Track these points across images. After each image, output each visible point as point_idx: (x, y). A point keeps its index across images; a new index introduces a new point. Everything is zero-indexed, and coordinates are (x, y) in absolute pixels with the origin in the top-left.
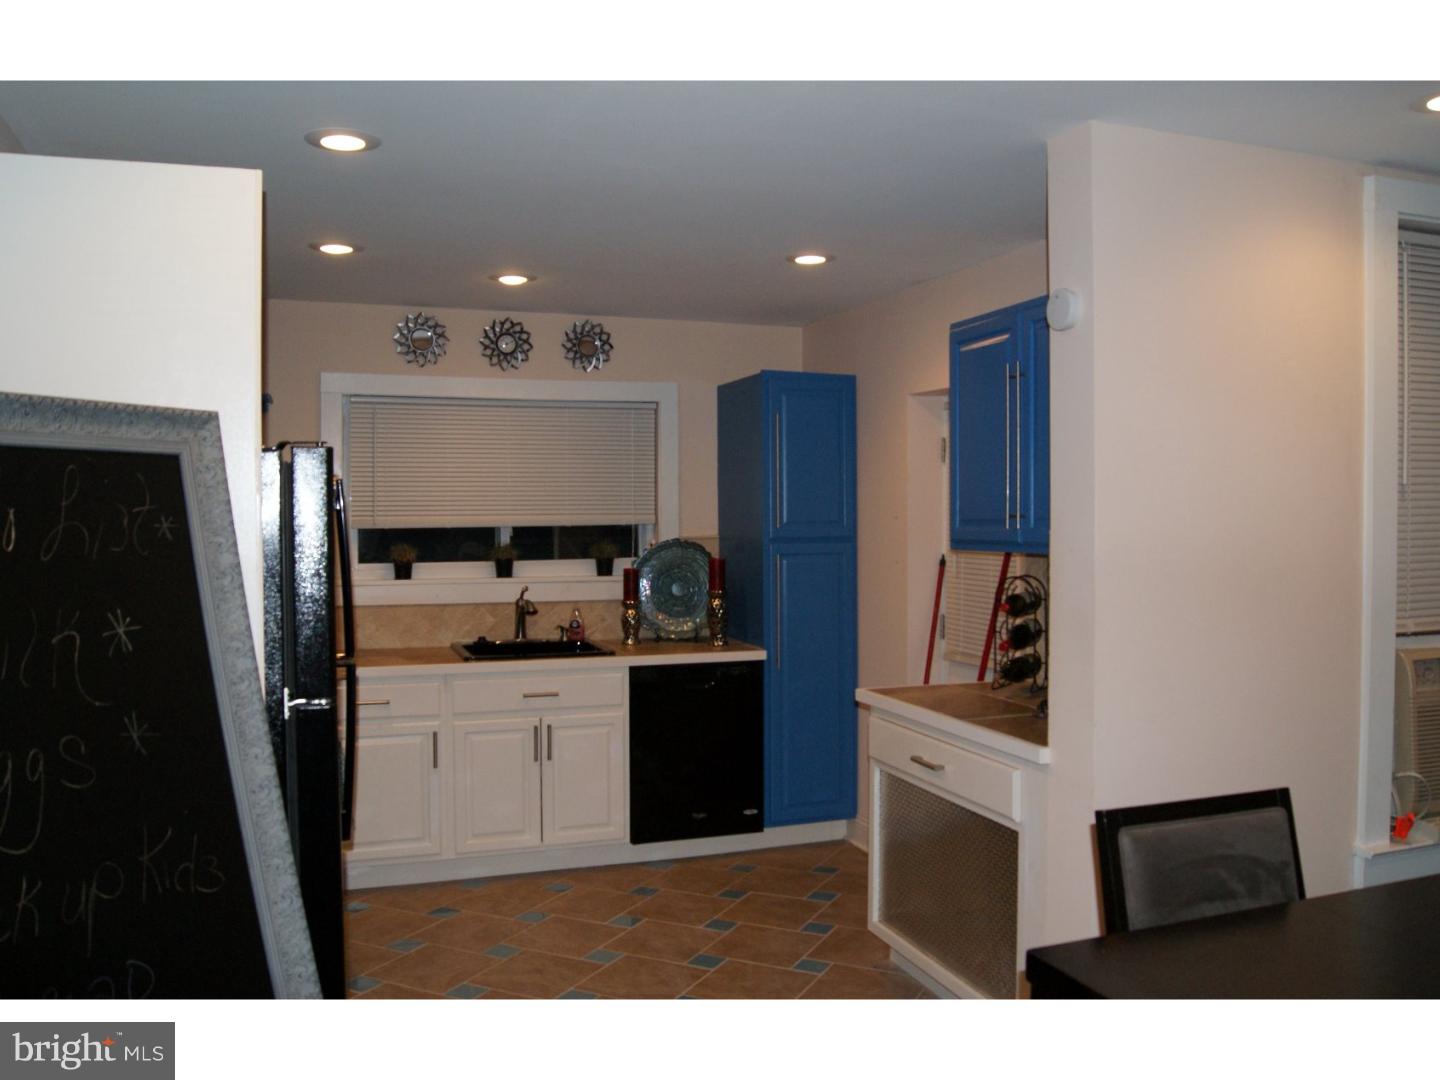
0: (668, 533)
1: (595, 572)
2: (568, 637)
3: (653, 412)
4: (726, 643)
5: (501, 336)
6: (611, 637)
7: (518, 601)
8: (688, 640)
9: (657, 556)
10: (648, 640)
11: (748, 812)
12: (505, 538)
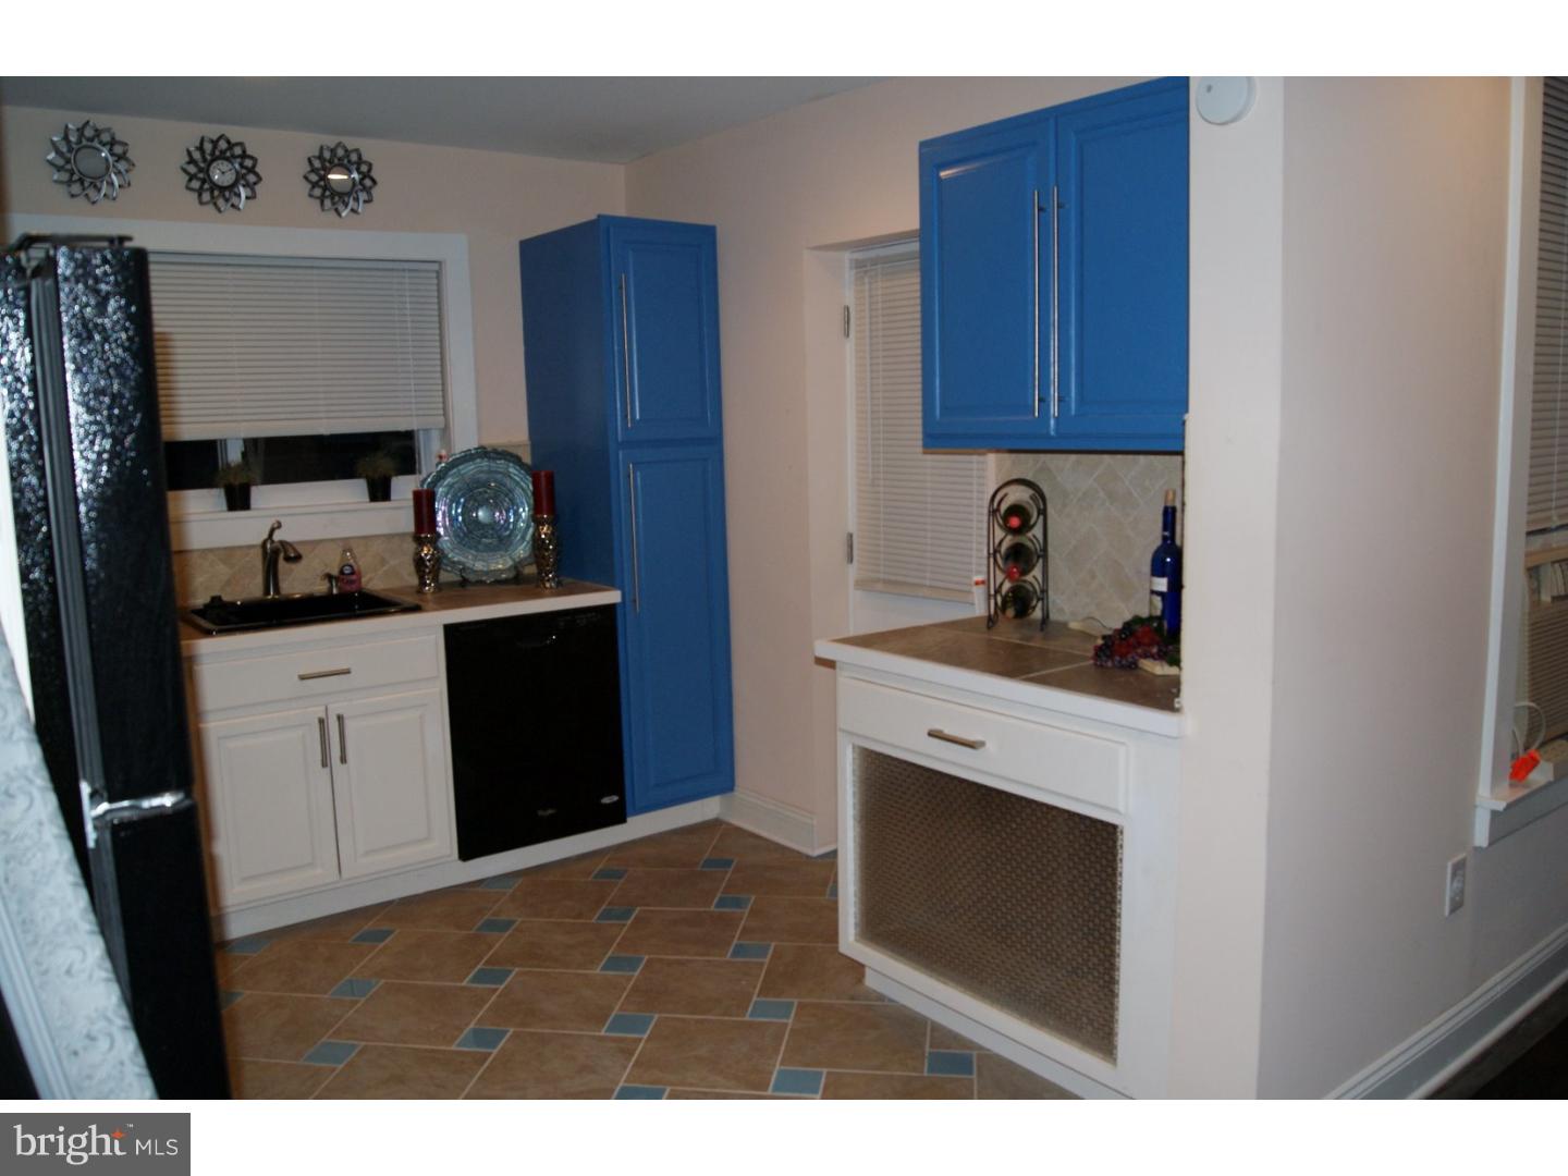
0: (465, 441)
1: (366, 498)
2: (339, 588)
3: (434, 275)
4: (559, 584)
5: (213, 161)
6: (394, 583)
7: (265, 543)
8: (505, 582)
9: (455, 470)
10: (451, 585)
11: (606, 800)
12: (234, 455)
